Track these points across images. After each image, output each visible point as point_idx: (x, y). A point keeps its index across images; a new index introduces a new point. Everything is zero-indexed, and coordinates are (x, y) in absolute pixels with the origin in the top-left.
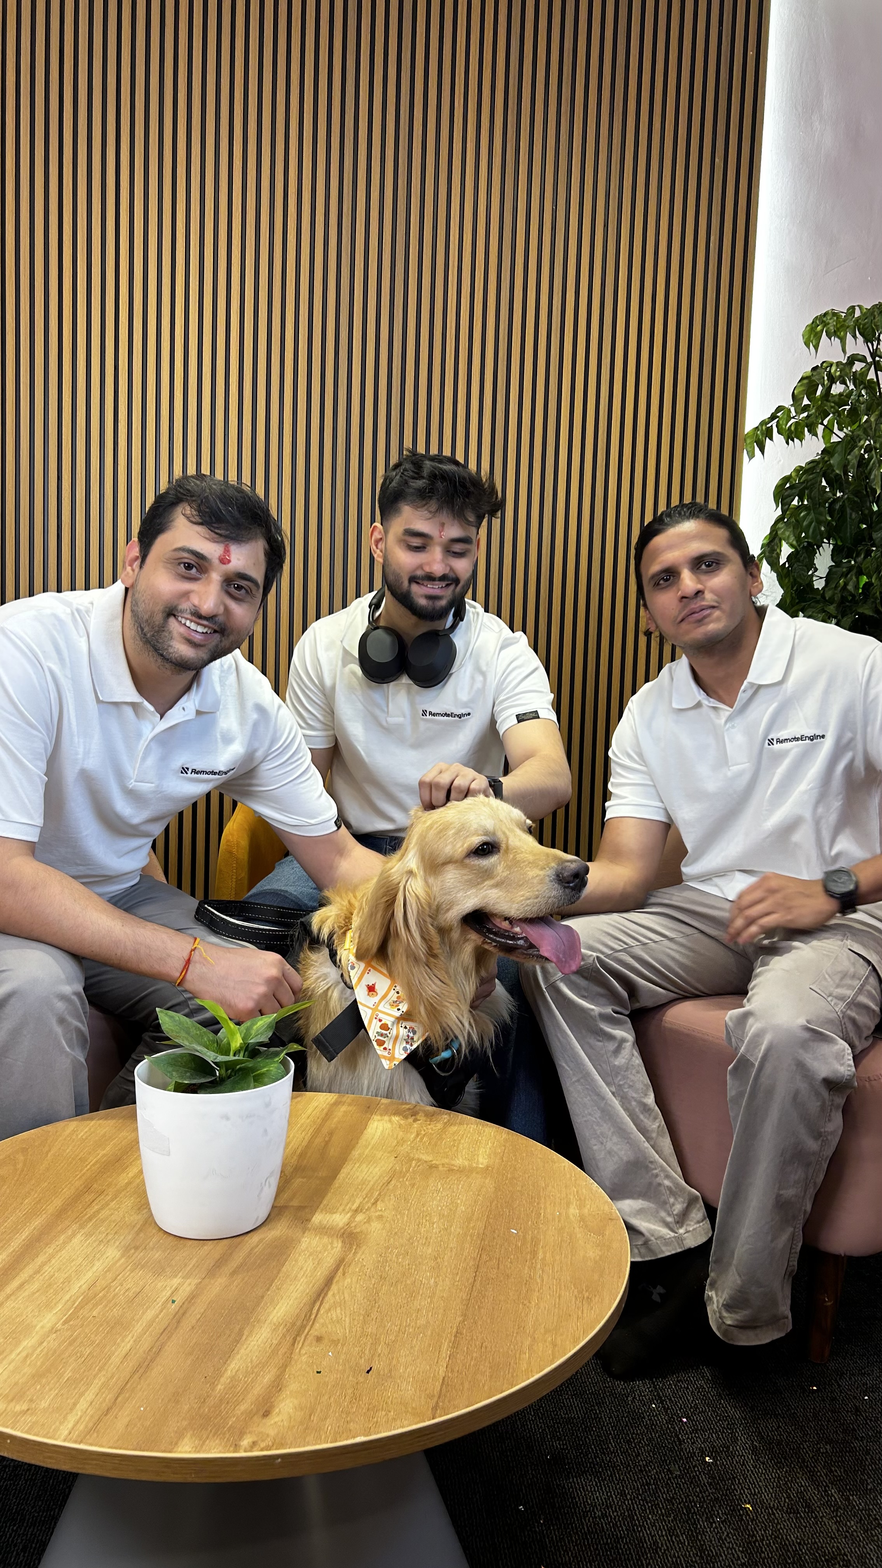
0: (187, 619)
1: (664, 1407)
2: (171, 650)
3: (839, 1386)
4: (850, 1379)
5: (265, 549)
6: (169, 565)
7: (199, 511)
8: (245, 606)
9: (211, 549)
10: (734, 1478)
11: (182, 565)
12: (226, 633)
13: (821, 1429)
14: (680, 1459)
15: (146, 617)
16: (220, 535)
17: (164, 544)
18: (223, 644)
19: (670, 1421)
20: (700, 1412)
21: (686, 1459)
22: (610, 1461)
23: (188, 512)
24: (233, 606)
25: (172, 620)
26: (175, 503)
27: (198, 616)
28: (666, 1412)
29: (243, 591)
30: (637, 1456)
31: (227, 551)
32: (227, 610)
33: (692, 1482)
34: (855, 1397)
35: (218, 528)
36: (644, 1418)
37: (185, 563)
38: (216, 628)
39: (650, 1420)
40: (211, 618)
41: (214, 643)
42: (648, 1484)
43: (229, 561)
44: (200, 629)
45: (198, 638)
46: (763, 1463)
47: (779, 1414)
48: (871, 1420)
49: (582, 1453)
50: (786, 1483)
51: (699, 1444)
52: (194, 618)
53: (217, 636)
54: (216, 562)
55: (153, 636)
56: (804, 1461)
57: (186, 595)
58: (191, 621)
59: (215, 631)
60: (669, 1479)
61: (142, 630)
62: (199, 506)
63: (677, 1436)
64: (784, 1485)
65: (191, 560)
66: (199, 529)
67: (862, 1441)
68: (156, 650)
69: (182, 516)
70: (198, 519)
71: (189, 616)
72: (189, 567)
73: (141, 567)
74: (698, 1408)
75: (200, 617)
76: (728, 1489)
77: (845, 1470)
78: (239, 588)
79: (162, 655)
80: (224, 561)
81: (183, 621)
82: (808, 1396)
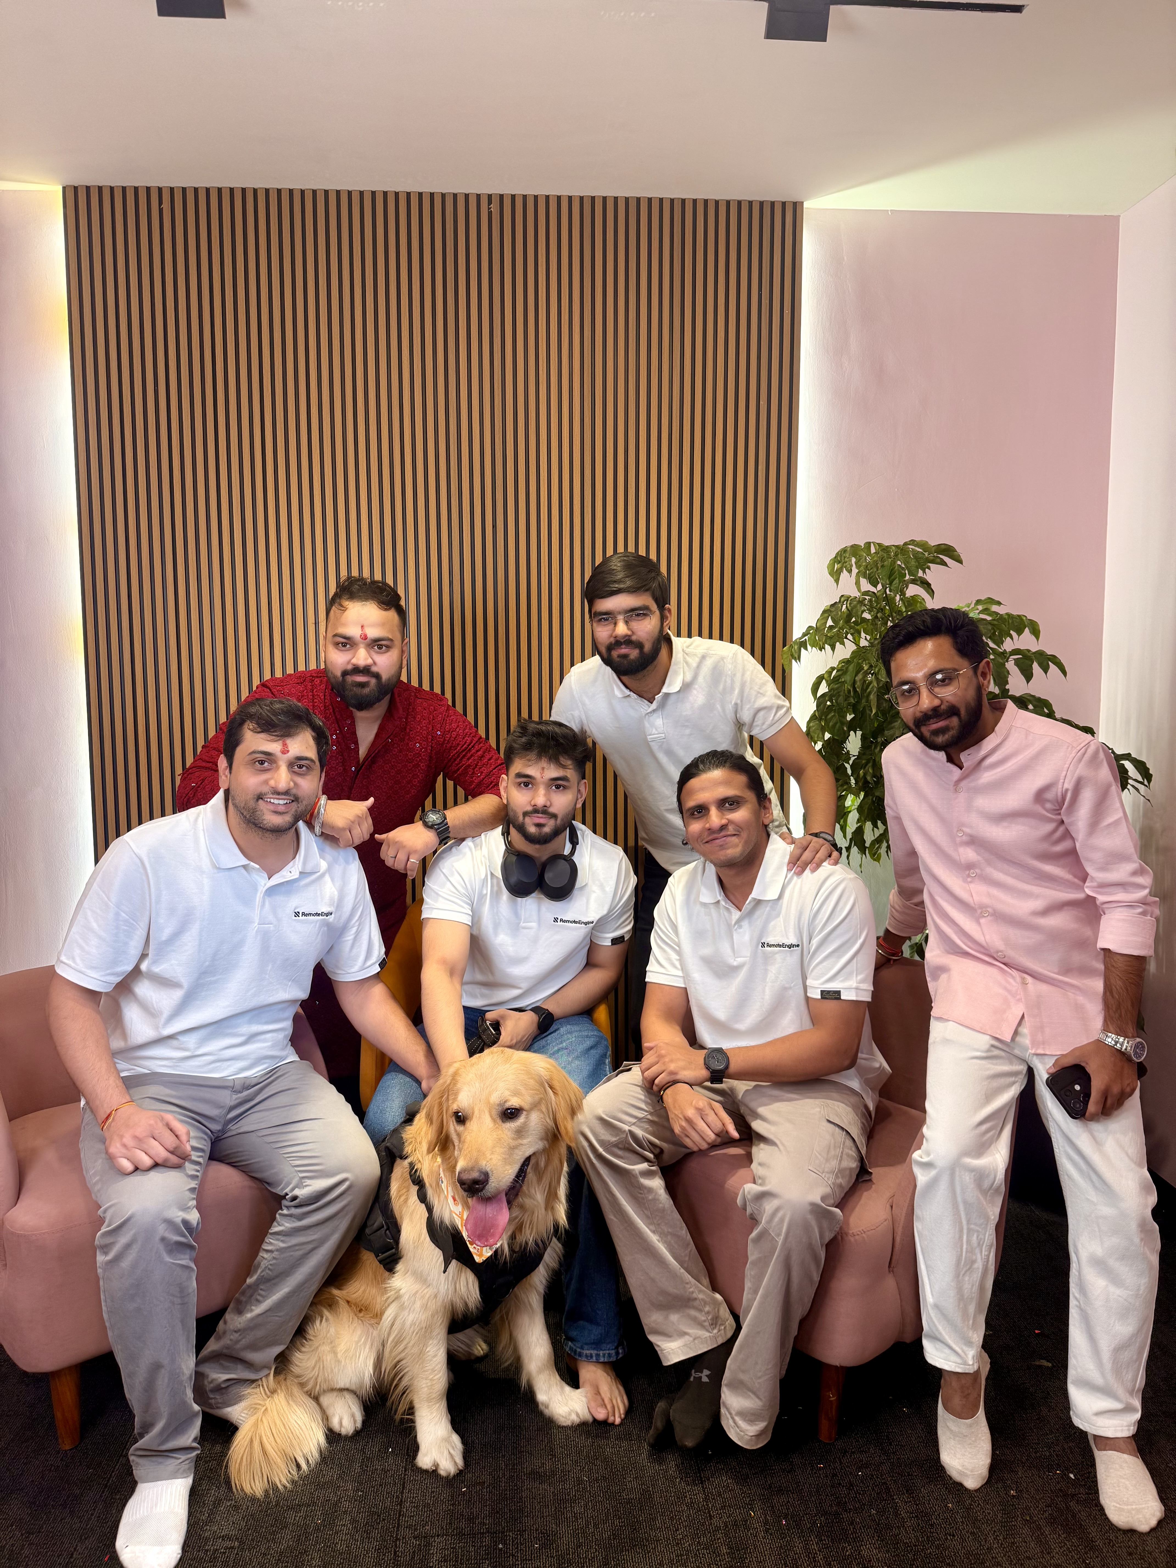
0: (270, 798)
1: (703, 1487)
2: (265, 822)
3: (840, 1462)
4: (851, 1456)
5: (312, 736)
6: (248, 766)
7: (258, 724)
8: (309, 777)
9: (274, 747)
10: (747, 1548)
11: (257, 763)
12: (300, 800)
13: (820, 1503)
14: (708, 1532)
15: (242, 805)
16: (277, 736)
17: (241, 753)
18: (300, 809)
19: (706, 1498)
20: (730, 1490)
21: (713, 1531)
22: (655, 1536)
23: (251, 727)
24: (300, 780)
25: (260, 801)
26: (242, 723)
27: (277, 793)
28: (704, 1491)
29: (304, 768)
30: (676, 1530)
31: (285, 745)
32: (296, 784)
33: (714, 1553)
34: (851, 1473)
35: (273, 732)
36: (686, 1497)
37: (259, 761)
38: (292, 798)
39: (691, 1498)
40: (287, 793)
41: (294, 810)
42: (682, 1555)
43: (288, 751)
44: (281, 802)
45: (281, 809)
46: (771, 1534)
47: (790, 1491)
48: (860, 1494)
49: (635, 1529)
50: (786, 1552)
51: (725, 1519)
52: (274, 796)
53: (294, 803)
54: (279, 754)
55: (250, 816)
56: (802, 1532)
57: (266, 782)
58: (274, 799)
59: (293, 801)
60: (698, 1550)
61: (243, 814)
62: (257, 721)
63: (709, 1512)
64: (784, 1552)
65: (261, 757)
66: (263, 735)
67: (849, 1512)
68: (255, 825)
69: (249, 731)
70: (259, 730)
71: (271, 796)
72: (262, 762)
73: (230, 773)
74: (729, 1487)
75: (278, 793)
76: (741, 1558)
77: (832, 1539)
78: (300, 767)
79: (260, 827)
80: (285, 752)
81: (269, 800)
82: (815, 1473)
